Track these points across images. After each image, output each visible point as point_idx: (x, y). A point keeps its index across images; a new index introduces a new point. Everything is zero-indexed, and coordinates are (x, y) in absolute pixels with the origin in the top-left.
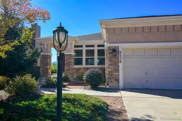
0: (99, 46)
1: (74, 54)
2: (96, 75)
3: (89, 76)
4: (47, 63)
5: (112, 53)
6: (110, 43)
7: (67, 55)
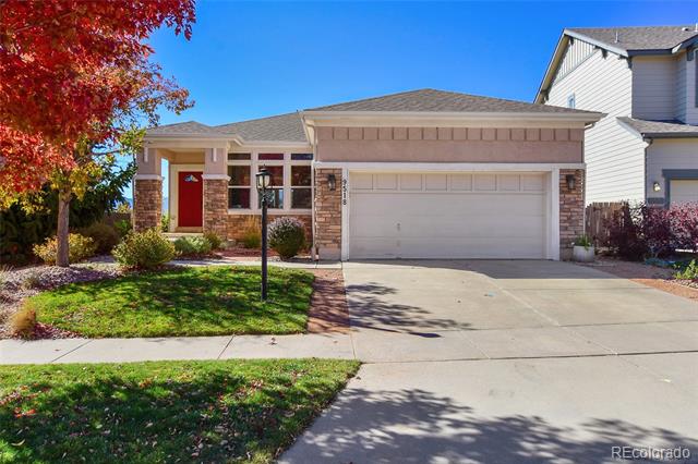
0: (295, 157)
1: (229, 178)
2: (293, 231)
3: (277, 232)
4: (151, 202)
5: (326, 183)
6: (324, 161)
7: (210, 182)
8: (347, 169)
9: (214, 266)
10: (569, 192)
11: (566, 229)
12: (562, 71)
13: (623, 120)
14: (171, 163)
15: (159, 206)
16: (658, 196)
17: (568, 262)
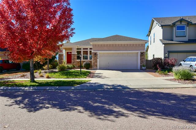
0: (90, 49)
1: (77, 54)
2: (88, 64)
3: (85, 64)
4: (62, 58)
5: (94, 55)
6: (94, 51)
7: (73, 54)
8: (98, 52)
9: (73, 70)
10: (142, 56)
11: (141, 63)
12: (153, 27)
13: (160, 40)
14: (65, 50)
15: (63, 59)
16: (166, 56)
17: (141, 70)
